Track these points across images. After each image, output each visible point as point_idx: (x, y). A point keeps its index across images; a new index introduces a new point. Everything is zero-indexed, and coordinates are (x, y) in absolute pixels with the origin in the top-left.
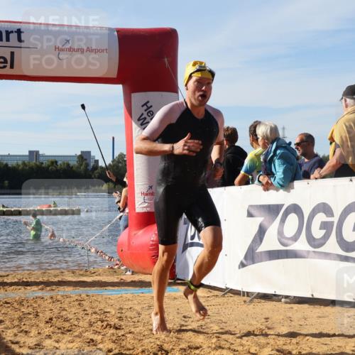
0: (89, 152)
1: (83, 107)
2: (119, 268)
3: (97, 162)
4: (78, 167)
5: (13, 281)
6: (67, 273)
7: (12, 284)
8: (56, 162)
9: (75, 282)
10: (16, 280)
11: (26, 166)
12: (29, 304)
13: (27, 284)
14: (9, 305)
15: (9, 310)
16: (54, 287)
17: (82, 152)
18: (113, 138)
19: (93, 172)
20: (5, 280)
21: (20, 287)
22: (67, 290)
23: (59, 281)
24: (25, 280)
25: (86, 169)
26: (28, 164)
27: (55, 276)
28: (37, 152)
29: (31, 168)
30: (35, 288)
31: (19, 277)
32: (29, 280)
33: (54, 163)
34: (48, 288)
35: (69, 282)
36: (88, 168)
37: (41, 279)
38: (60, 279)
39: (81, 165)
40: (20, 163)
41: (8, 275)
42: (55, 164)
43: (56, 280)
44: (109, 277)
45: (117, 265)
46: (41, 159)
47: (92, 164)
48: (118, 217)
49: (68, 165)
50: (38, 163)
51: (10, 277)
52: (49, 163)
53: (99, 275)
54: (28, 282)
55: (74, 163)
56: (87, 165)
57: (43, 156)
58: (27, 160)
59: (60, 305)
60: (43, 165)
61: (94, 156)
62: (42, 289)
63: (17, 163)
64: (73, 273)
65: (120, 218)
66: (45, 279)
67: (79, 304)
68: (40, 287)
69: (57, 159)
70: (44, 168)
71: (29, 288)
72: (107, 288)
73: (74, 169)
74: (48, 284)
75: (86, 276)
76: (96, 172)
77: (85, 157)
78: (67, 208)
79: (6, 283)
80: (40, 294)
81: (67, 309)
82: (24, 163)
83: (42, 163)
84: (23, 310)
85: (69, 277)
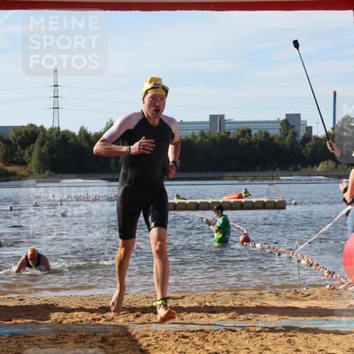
0: (298, 116)
1: (296, 44)
2: (346, 289)
3: (309, 129)
4: (281, 139)
5: (192, 305)
6: (267, 295)
7: (190, 310)
8: (249, 131)
9: (280, 308)
10: (196, 304)
11: (206, 138)
12: (216, 340)
13: (212, 310)
14: (187, 340)
15: (187, 347)
16: (251, 315)
17: (287, 115)
18: (335, 93)
19: (304, 145)
20: (181, 305)
21: (202, 314)
22: (269, 319)
23: (257, 307)
24: (208, 304)
25: (294, 142)
26: (207, 134)
27: (252, 299)
28: (222, 117)
29: (214, 141)
30: (223, 316)
31: (199, 299)
32: (215, 304)
33: (246, 132)
34: (242, 317)
35: (273, 307)
36: (297, 139)
37: (231, 304)
38: (259, 304)
39: (287, 135)
40: (197, 133)
41: (183, 297)
42: (247, 134)
43: (253, 304)
44: (332, 302)
45: (342, 284)
46: (227, 127)
47: (302, 133)
48: (344, 212)
49: (267, 135)
50: (223, 134)
51: (186, 299)
52: (239, 133)
53: (316, 298)
54: (212, 307)
55: (275, 132)
56: (295, 134)
57: (231, 122)
58: (206, 128)
59: (260, 342)
60: (230, 137)
61: (306, 121)
62: (233, 318)
63: (193, 133)
64: (277, 294)
65: (347, 214)
66: (238, 303)
67: (289, 341)
68: (231, 314)
69: (250, 127)
70: (231, 140)
71: (214, 315)
72: (329, 318)
73: (275, 140)
74: (241, 310)
75: (297, 299)
76: (307, 145)
77: (291, 123)
78: (265, 200)
79: (181, 307)
80: (231, 324)
81: (271, 347)
82: (203, 134)
83: (229, 133)
84: (209, 348)
85: (273, 302)
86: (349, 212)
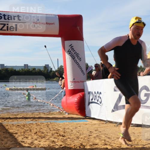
0: (48, 65)
1: (45, 46)
2: (63, 112)
3: (51, 69)
4: (44, 71)
5: (20, 117)
6: (41, 114)
7: (20, 118)
8: (35, 69)
10: (22, 117)
12: (27, 126)
13: (26, 118)
14: (19, 127)
15: (19, 128)
16: (37, 119)
17: (45, 65)
18: (58, 59)
20: (17, 117)
21: (23, 119)
24: (25, 117)
25: (47, 72)
26: (24, 70)
27: (37, 115)
28: (27, 65)
30: (29, 120)
31: (23, 115)
32: (27, 117)
33: (34, 69)
34: (35, 120)
35: (43, 117)
37: (31, 116)
38: (39, 116)
39: (45, 70)
40: (21, 69)
41: (18, 115)
42: (35, 70)
43: (38, 116)
44: (59, 116)
45: (62, 111)
46: (29, 68)
47: (50, 70)
48: (61, 91)
49: (40, 70)
50: (28, 69)
51: (19, 115)
52: (32, 69)
53: (55, 115)
54: (26, 117)
55: (42, 69)
56: (48, 70)
57: (30, 66)
58: (23, 68)
61: (50, 67)
62: (32, 120)
63: (19, 69)
66: (33, 116)
67: (48, 126)
68: (31, 119)
69: (35, 68)
70: (30, 71)
71: (27, 120)
73: (42, 72)
74: (34, 118)
75: (50, 115)
76: (51, 73)
77: (47, 67)
79: (17, 118)
80: (31, 122)
81: (43, 128)
82: (22, 69)
83: (30, 69)
84: (25, 129)
85: (43, 116)
86: (62, 91)
